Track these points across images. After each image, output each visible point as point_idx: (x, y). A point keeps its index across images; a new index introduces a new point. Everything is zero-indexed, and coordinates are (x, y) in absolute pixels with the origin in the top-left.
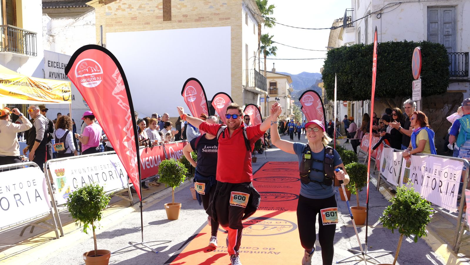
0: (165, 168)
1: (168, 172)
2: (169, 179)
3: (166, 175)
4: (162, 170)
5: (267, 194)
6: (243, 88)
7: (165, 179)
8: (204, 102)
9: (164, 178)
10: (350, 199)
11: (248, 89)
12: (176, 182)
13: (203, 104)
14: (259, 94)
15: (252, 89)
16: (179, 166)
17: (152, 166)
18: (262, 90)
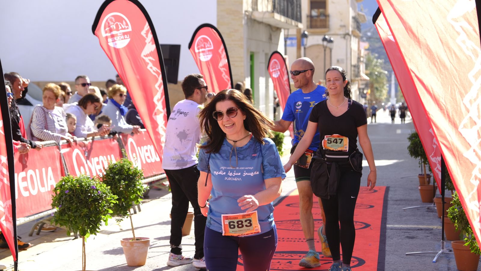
0: (66, 194)
1: (74, 202)
2: (75, 217)
3: (69, 209)
4: (60, 199)
5: (292, 255)
6: (245, 14)
7: (66, 217)
8: (151, 47)
9: (65, 215)
10: (478, 269)
11: (257, 16)
12: (90, 224)
13: (149, 53)
14: (283, 30)
15: (267, 15)
16: (97, 190)
17: (34, 192)
18: (289, 20)
